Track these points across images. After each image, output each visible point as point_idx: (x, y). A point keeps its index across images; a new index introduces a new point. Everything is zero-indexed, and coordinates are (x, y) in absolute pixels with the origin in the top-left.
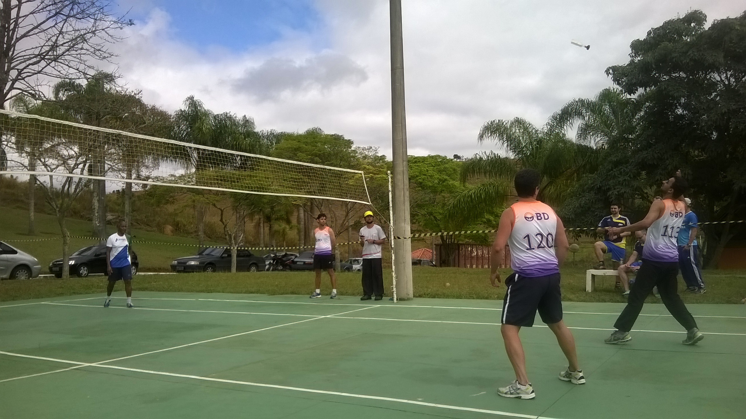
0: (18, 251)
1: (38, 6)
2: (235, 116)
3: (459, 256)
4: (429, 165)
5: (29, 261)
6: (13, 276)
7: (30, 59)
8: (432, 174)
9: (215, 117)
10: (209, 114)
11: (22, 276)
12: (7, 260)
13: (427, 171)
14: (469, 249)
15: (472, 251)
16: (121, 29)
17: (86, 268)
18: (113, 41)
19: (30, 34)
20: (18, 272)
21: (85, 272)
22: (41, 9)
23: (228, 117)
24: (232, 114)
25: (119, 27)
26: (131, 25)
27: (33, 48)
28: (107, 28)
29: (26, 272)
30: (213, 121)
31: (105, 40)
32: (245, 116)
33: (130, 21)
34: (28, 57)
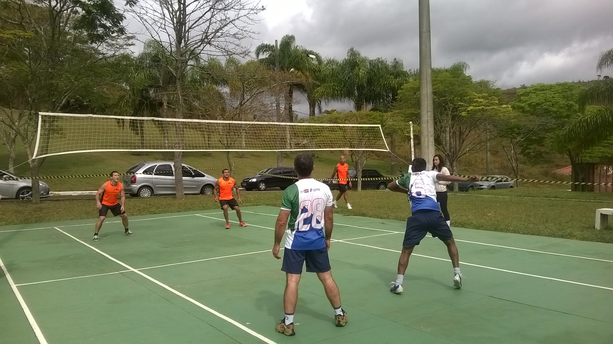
0: (205, 175)
1: (197, 6)
2: (385, 60)
3: (593, 175)
4: (555, 92)
5: (213, 182)
6: (202, 192)
7: (197, 43)
8: (558, 101)
9: (371, 62)
10: (365, 60)
11: (208, 192)
12: (198, 181)
13: (553, 97)
14: (605, 168)
15: (607, 170)
16: (257, 14)
17: (264, 184)
18: (253, 23)
19: (193, 27)
20: (206, 189)
21: (264, 187)
22: (199, 7)
23: (380, 62)
24: (383, 59)
25: (255, 13)
26: (263, 10)
27: (197, 36)
28: (248, 14)
29: (211, 189)
30: (368, 66)
31: (247, 23)
32: (395, 59)
33: (263, 7)
34: (195, 42)
